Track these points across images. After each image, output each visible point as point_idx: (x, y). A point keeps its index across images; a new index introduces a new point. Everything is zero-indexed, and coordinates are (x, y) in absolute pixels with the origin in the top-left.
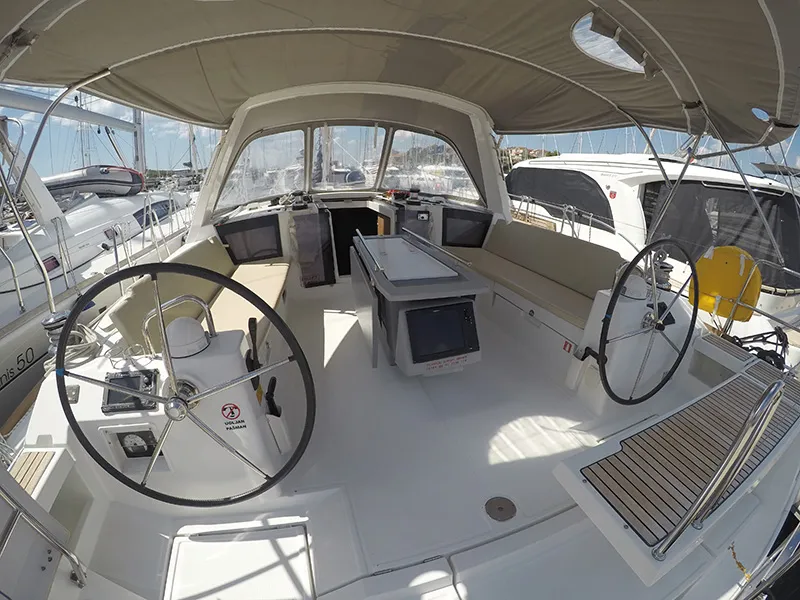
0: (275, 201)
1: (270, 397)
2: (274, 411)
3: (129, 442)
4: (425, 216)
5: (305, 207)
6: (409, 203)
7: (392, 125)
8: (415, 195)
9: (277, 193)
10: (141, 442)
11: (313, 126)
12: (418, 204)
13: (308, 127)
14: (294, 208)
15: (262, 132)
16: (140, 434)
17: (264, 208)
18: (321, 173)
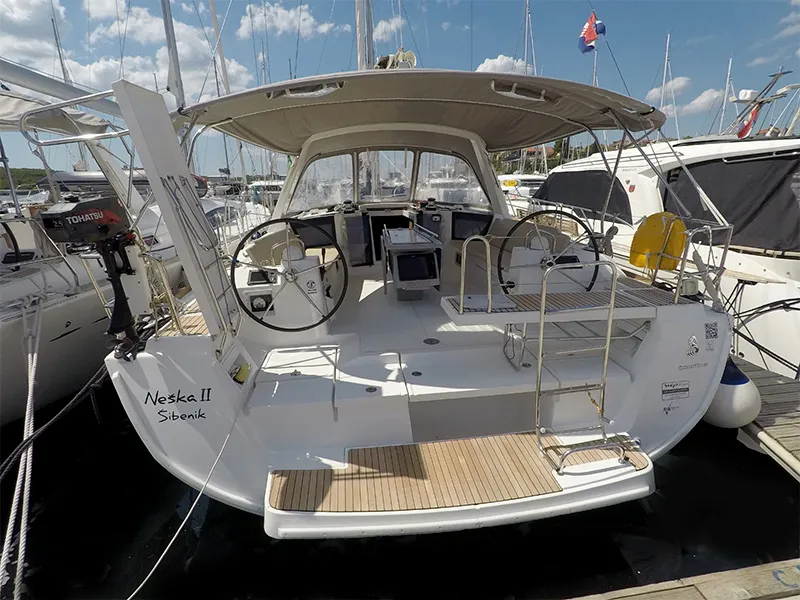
0: (331, 208)
1: (328, 290)
2: (328, 295)
3: (256, 302)
4: (438, 219)
5: (353, 212)
6: (427, 209)
7: (418, 149)
8: (432, 203)
9: (332, 204)
10: (263, 302)
11: (359, 151)
12: (434, 209)
13: (354, 152)
14: (345, 212)
15: (320, 156)
16: (262, 297)
17: (324, 213)
18: (370, 188)
